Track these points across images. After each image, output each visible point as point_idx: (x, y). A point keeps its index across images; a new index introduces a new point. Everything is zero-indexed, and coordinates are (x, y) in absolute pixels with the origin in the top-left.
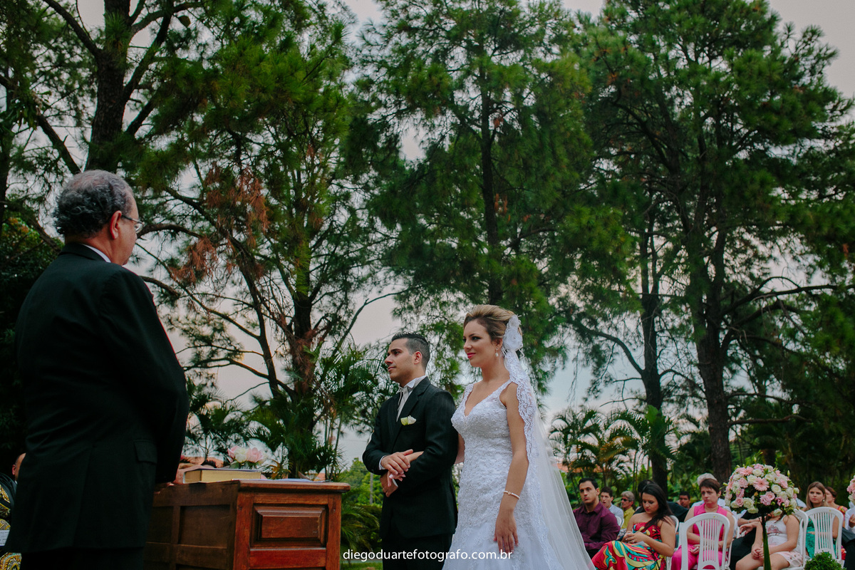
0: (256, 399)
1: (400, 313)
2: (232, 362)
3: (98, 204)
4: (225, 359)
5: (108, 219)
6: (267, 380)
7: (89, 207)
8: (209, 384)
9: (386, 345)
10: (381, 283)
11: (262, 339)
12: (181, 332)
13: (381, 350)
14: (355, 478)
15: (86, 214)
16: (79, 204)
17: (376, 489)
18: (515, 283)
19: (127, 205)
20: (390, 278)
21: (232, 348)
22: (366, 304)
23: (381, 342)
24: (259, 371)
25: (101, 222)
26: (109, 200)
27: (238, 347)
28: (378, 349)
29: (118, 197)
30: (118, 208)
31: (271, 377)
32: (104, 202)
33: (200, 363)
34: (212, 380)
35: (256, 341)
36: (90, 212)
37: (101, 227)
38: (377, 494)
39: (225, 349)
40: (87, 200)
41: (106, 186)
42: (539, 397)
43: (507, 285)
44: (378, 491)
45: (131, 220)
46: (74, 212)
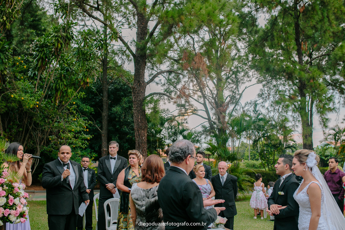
0: (203, 127)
1: (261, 96)
2: (193, 114)
3: (183, 152)
4: (191, 112)
5: (186, 157)
6: (207, 120)
7: (181, 154)
8: (185, 122)
9: (254, 102)
10: (251, 77)
11: (205, 105)
12: (173, 103)
13: (252, 104)
14: (243, 149)
15: (179, 156)
16: (177, 152)
17: (251, 154)
18: (312, 81)
19: (193, 152)
20: (255, 74)
21: (193, 109)
22: (246, 88)
23: (252, 101)
24: (204, 117)
25: (184, 158)
26: (187, 151)
27: (195, 108)
28: (251, 104)
29: (190, 150)
30: (190, 154)
31: (209, 119)
32: (186, 152)
33: (181, 114)
34: (186, 121)
35: (202, 105)
36: (181, 155)
37: (184, 160)
38: (252, 156)
39: (190, 109)
40: (180, 151)
41: (187, 146)
42: (324, 130)
43: (308, 82)
44: (252, 154)
45: (193, 157)
46: (176, 155)
